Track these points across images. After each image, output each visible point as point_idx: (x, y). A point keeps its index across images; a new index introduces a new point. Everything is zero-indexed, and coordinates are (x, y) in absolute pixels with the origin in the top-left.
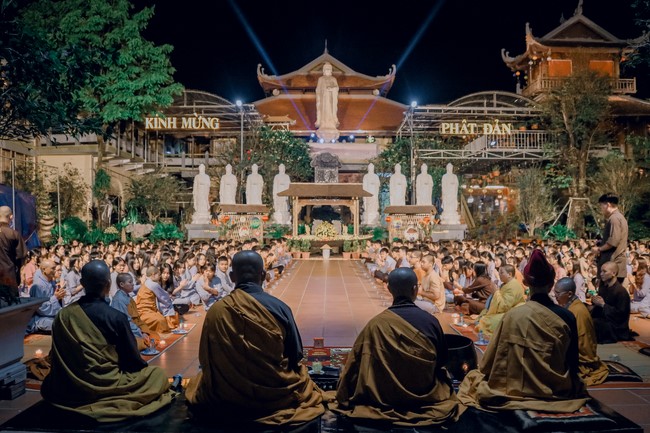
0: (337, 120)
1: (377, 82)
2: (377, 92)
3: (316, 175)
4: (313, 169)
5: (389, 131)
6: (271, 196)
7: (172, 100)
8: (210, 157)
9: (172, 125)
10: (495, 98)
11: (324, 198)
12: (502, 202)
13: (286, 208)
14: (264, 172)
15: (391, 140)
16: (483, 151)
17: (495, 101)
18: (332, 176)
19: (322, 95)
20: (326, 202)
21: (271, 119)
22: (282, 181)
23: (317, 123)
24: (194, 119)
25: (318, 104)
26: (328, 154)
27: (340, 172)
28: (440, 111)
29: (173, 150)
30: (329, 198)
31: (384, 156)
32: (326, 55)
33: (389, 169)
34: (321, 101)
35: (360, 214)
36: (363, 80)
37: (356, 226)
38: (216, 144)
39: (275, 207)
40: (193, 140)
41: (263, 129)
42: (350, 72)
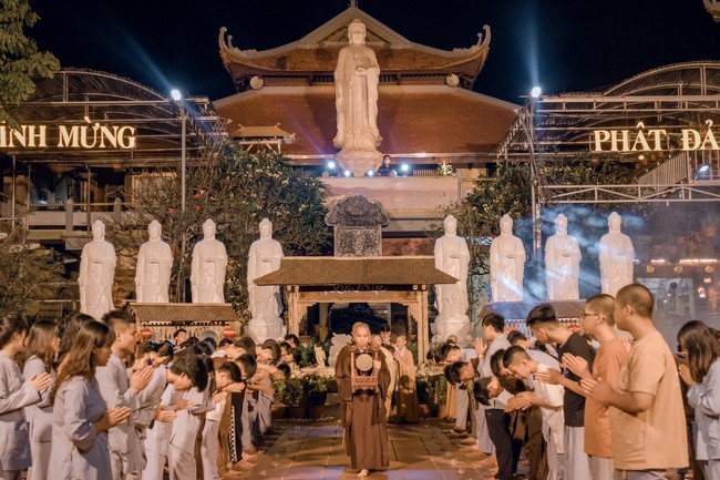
0: (376, 132)
1: (453, 59)
2: (454, 79)
3: (337, 242)
4: (331, 229)
5: (481, 155)
6: (245, 285)
7: (31, 89)
8: (124, 209)
9: (37, 140)
10: (703, 75)
11: (354, 287)
12: (712, 291)
13: (275, 309)
14: (229, 236)
15: (484, 171)
16: (682, 186)
17: (703, 85)
18: (369, 244)
19: (346, 84)
20: (357, 297)
21: (245, 131)
22: (266, 255)
23: (339, 139)
24: (84, 129)
25: (339, 102)
26: (361, 199)
27: (385, 235)
28: (590, 105)
29: (52, 197)
30: (364, 288)
31: (474, 200)
32: (353, 9)
33: (486, 228)
34: (345, 95)
35: (431, 320)
36: (426, 56)
37: (424, 346)
38: (136, 183)
39: (253, 307)
40: (89, 175)
41: (228, 151)
42: (400, 43)
